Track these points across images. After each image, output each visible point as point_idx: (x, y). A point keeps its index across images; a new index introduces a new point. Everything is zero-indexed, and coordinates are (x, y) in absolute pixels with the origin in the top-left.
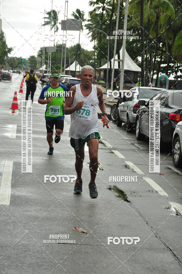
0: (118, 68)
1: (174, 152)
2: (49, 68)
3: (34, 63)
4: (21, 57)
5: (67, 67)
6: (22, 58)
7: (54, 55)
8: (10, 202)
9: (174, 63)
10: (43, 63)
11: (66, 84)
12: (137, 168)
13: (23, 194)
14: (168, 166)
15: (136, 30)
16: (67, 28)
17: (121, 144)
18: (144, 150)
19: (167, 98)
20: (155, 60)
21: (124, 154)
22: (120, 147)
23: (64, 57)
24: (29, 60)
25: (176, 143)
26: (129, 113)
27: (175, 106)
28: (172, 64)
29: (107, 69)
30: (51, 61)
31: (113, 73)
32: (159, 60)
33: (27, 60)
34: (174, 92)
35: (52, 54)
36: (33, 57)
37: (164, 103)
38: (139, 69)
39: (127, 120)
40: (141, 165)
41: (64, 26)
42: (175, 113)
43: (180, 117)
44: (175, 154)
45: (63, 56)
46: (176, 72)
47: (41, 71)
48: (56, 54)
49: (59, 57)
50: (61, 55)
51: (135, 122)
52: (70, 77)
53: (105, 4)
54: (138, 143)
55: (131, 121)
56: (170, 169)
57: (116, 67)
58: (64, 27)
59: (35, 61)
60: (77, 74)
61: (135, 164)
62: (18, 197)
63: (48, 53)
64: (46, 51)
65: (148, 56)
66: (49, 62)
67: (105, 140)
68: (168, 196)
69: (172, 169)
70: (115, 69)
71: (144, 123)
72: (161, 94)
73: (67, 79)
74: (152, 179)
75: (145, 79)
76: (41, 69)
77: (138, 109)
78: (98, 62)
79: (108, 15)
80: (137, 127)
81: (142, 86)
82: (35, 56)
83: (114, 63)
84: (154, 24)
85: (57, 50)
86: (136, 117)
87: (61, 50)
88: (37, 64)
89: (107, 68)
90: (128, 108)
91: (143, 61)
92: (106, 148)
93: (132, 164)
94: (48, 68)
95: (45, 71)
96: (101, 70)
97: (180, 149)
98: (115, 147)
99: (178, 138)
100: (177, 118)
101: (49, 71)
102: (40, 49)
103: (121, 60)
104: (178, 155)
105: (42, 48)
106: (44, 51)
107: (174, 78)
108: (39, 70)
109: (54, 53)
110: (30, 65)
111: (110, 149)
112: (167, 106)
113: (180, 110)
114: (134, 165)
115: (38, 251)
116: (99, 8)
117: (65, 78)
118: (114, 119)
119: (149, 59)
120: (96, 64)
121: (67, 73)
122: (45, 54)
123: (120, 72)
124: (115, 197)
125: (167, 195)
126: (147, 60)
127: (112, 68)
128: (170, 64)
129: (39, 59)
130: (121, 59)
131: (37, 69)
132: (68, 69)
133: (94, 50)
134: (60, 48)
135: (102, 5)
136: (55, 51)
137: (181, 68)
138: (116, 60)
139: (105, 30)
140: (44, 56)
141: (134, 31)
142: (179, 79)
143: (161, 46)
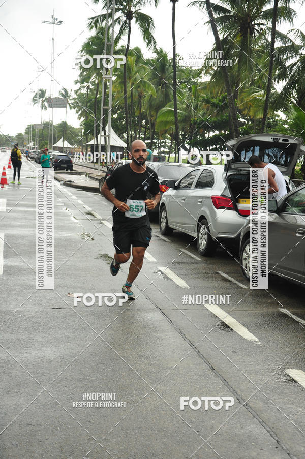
0: (104, 144)
1: (161, 221)
2: (37, 144)
5: (54, 144)
8: (3, 272)
9: (158, 139)
10: (31, 140)
11: (54, 159)
13: (15, 264)
14: (155, 234)
15: (120, 108)
16: (53, 105)
23: (52, 134)
25: (162, 212)
28: (155, 141)
30: (39, 138)
31: (100, 148)
35: (39, 131)
36: (20, 135)
38: (124, 145)
41: (50, 104)
45: (50, 132)
46: (159, 148)
48: (43, 131)
49: (46, 134)
50: (48, 132)
52: (58, 153)
53: (90, 84)
56: (157, 236)
57: (103, 143)
59: (23, 138)
60: (65, 150)
62: (11, 267)
63: (35, 130)
64: (33, 128)
66: (37, 139)
67: (95, 212)
70: (101, 145)
73: (53, 155)
76: (29, 146)
78: (85, 139)
79: (93, 94)
81: (128, 159)
82: (22, 133)
83: (101, 138)
84: (138, 103)
85: (44, 127)
87: (49, 127)
88: (25, 141)
89: (93, 144)
91: (129, 137)
95: (32, 147)
96: (88, 146)
97: (166, 217)
98: (104, 218)
99: (164, 207)
101: (37, 148)
102: (27, 127)
103: (107, 136)
104: (164, 223)
105: (29, 125)
106: (31, 129)
107: (157, 153)
111: (100, 220)
113: (165, 181)
115: (33, 317)
116: (84, 87)
117: (53, 153)
119: (134, 135)
120: (83, 140)
121: (55, 149)
123: (106, 147)
124: (106, 264)
125: (155, 260)
126: (132, 136)
127: (99, 143)
128: (153, 141)
129: (26, 136)
130: (107, 134)
131: (24, 146)
132: (55, 145)
133: (80, 127)
134: (47, 125)
135: (87, 84)
136: (42, 128)
137: (163, 144)
138: (102, 136)
139: (90, 107)
140: (31, 133)
141: (118, 109)
142: (163, 155)
143: (144, 124)
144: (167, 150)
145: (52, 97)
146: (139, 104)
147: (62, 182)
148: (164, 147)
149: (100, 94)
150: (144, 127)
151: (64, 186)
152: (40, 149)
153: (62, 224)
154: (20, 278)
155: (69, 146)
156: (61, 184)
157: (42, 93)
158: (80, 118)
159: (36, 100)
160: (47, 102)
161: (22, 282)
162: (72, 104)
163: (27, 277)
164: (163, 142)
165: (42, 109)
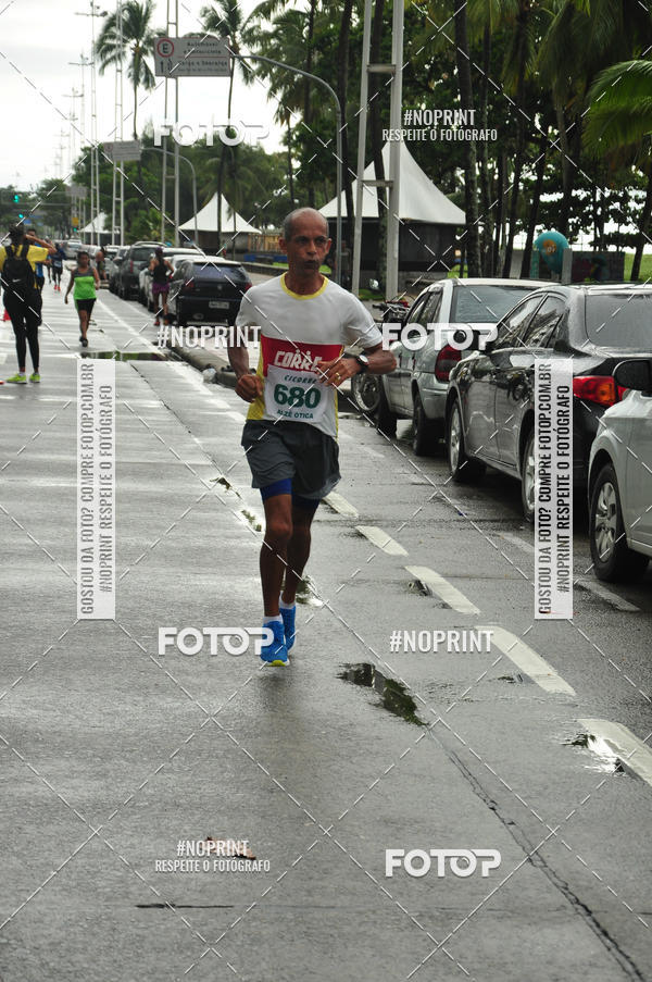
0: (375, 213)
1: (597, 524)
2: (118, 224)
3: (62, 207)
4: (11, 187)
5: (184, 219)
6: (16, 190)
7: (135, 174)
9: (591, 186)
10: (95, 206)
11: (183, 282)
12: (456, 590)
15: (439, 66)
16: (176, 66)
17: (395, 501)
18: (481, 521)
19: (564, 318)
20: (517, 180)
21: (406, 539)
22: (389, 512)
23: (174, 181)
24: (39, 195)
25: (601, 487)
26: (419, 382)
27: (593, 347)
28: (581, 194)
29: (335, 219)
30: (126, 198)
31: (358, 231)
32: (534, 178)
33: (32, 196)
34: (590, 293)
35: (127, 170)
36: (55, 185)
37: (552, 335)
38: (457, 216)
39: (415, 408)
40: (469, 577)
41: (166, 61)
42: (594, 371)
43: (616, 387)
44: (599, 529)
45: (168, 174)
46: (600, 222)
47: (88, 238)
48: (143, 170)
49: (153, 182)
50: (162, 173)
51: (443, 414)
52: (195, 256)
54: (460, 496)
55: (431, 412)
56: (582, 590)
57: (370, 209)
58: (165, 65)
59: (66, 200)
61: (445, 576)
63: (109, 166)
64: (102, 159)
65: (490, 166)
66: (118, 203)
68: (574, 694)
69: (589, 591)
70: (364, 219)
71: (476, 417)
72: (537, 301)
73: (181, 264)
74: (513, 633)
75: (483, 254)
76: (88, 229)
77: (452, 362)
78: (303, 196)
79: (333, 14)
80: (453, 434)
81: (471, 275)
82: (61, 181)
83: (362, 192)
85: (145, 155)
86: (448, 396)
87: (162, 154)
88: (74, 212)
89: (335, 214)
90: (418, 364)
91: (472, 182)
92: (335, 517)
93: (436, 574)
94: (114, 226)
95: (102, 235)
97: (616, 509)
98: (372, 512)
99: (607, 467)
100: (603, 393)
101: (118, 237)
102: (80, 154)
103: (387, 182)
104: (610, 533)
105: (89, 149)
106: (95, 163)
107: (591, 244)
108: (82, 234)
109: (136, 168)
110: (46, 217)
111: (350, 522)
112: (563, 348)
113: (611, 362)
114: (443, 580)
117: (177, 258)
118: (366, 408)
119: (496, 177)
120: (296, 201)
121: (187, 238)
122: (100, 173)
125: (570, 690)
126: (487, 179)
127: (355, 214)
128: (574, 193)
129: (78, 193)
130: (387, 178)
131: (72, 229)
132: (190, 225)
133: (286, 149)
136: (139, 158)
137: (617, 205)
138: (369, 183)
139: (325, 70)
140: (96, 179)
141: (434, 73)
142: (612, 248)
143: (538, 126)
144: (631, 229)
145: (172, 34)
146: (516, 47)
147: (211, 373)
148: (620, 218)
149: (360, 13)
150: (535, 141)
151: (217, 387)
152: (130, 240)
153: (201, 542)
154: (15, 773)
155: (243, 226)
156: (206, 381)
157: (135, 22)
158: (284, 116)
159: (111, 48)
160: (153, 53)
161: (24, 790)
162: (254, 59)
163: (47, 768)
164: (614, 198)
165: (136, 81)
